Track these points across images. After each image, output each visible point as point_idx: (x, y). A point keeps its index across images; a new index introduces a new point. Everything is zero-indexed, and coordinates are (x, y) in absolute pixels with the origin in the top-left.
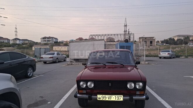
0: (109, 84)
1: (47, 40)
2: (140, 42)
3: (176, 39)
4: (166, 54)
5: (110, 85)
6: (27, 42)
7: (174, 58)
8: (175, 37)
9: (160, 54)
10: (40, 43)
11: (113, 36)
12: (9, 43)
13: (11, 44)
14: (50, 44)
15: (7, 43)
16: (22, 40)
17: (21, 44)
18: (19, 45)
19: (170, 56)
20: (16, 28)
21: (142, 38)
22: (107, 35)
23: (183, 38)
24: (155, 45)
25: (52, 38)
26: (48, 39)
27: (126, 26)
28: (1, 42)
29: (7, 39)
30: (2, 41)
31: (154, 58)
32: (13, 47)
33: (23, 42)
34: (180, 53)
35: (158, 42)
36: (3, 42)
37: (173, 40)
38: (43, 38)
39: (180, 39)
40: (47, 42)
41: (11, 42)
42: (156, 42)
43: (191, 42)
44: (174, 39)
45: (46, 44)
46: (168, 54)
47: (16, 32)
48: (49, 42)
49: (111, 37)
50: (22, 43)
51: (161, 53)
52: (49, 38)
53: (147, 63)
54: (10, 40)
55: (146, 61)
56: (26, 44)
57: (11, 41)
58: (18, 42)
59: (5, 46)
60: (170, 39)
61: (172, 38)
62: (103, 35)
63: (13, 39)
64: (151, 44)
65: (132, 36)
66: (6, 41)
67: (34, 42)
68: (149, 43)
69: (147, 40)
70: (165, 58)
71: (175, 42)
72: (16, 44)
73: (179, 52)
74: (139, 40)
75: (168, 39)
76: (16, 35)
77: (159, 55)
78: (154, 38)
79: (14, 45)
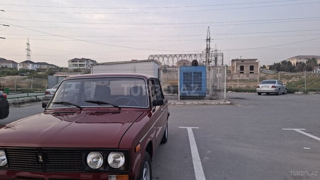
0: (38, 159)
1: (78, 63)
2: (233, 68)
3: (294, 62)
4: (268, 88)
5: (41, 160)
6: (45, 67)
7: (283, 94)
8: (293, 58)
9: (259, 87)
10: (66, 69)
11: (188, 58)
12: (16, 68)
13: (18, 70)
14: (84, 70)
15: (11, 69)
16: (38, 63)
17: (36, 70)
18: (31, 71)
19: (275, 90)
20: (28, 44)
21: (237, 60)
22: (178, 56)
23: (305, 61)
24: (259, 72)
25: (87, 60)
26: (80, 61)
27: (208, 40)
28: (2, 68)
29: (13, 62)
30: (4, 65)
31: (250, 94)
32: (21, 75)
33: (39, 67)
34: (299, 86)
35: (264, 67)
36: (6, 67)
37: (288, 65)
38: (73, 61)
39: (301, 62)
40: (78, 67)
41: (19, 67)
42: (261, 67)
43: (319, 67)
44: (289, 63)
45: (76, 71)
46: (273, 87)
47: (28, 50)
48: (82, 68)
49: (185, 59)
50: (38, 69)
51: (261, 86)
52: (83, 60)
53: (229, 103)
54: (16, 63)
55: (229, 99)
56: (44, 70)
57: (18, 65)
58: (30, 67)
59: (9, 74)
60: (284, 62)
61: (288, 61)
62: (171, 55)
63: (22, 63)
64: (252, 71)
65: (219, 58)
66: (11, 66)
67: (58, 67)
68: (249, 69)
69: (244, 64)
70: (268, 94)
71: (292, 68)
72: (28, 71)
73: (297, 84)
74: (232, 64)
75: (281, 63)
76: (28, 55)
77: (257, 89)
78: (256, 61)
79: (24, 72)
